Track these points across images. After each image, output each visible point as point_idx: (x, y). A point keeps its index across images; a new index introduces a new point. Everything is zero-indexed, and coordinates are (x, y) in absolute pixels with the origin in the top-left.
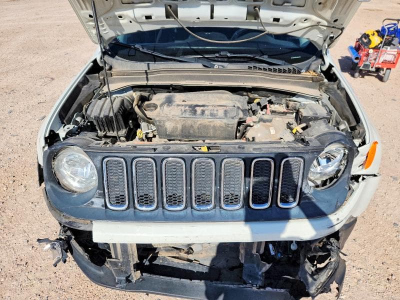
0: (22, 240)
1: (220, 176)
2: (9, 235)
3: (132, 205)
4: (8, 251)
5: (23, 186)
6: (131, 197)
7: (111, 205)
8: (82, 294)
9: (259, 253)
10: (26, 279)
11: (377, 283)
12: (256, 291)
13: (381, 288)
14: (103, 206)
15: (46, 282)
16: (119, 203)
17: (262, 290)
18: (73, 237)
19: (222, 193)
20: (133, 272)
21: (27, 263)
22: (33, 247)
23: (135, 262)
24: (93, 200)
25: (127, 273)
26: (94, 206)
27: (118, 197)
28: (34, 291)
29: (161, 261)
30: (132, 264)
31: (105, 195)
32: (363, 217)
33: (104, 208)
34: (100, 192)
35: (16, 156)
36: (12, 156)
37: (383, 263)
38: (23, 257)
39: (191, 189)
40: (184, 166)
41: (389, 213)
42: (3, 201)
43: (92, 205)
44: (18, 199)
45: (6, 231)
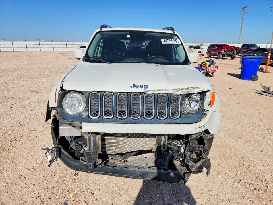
0: (21, 166)
1: (144, 102)
2: (13, 164)
3: (101, 116)
4: (13, 172)
5: (21, 142)
6: (101, 112)
7: (91, 116)
8: (60, 191)
9: (164, 149)
10: (25, 184)
11: (233, 184)
12: (163, 172)
13: (235, 186)
14: (87, 116)
15: (37, 185)
16: (95, 115)
17: (166, 171)
18: (62, 148)
19: (144, 111)
20: (98, 159)
21: (25, 177)
22: (28, 170)
23: (99, 153)
24: (83, 113)
25: (94, 160)
26: (83, 116)
27: (95, 112)
28: (30, 189)
29: (110, 164)
30: (98, 153)
31: (89, 111)
32: (223, 155)
33: (88, 117)
34: (86, 109)
35: (16, 128)
36: (13, 128)
37: (235, 175)
38: (22, 174)
39: (130, 108)
40: (127, 96)
41: (238, 153)
42: (8, 148)
43: (82, 116)
44: (18, 148)
45: (11, 162)
